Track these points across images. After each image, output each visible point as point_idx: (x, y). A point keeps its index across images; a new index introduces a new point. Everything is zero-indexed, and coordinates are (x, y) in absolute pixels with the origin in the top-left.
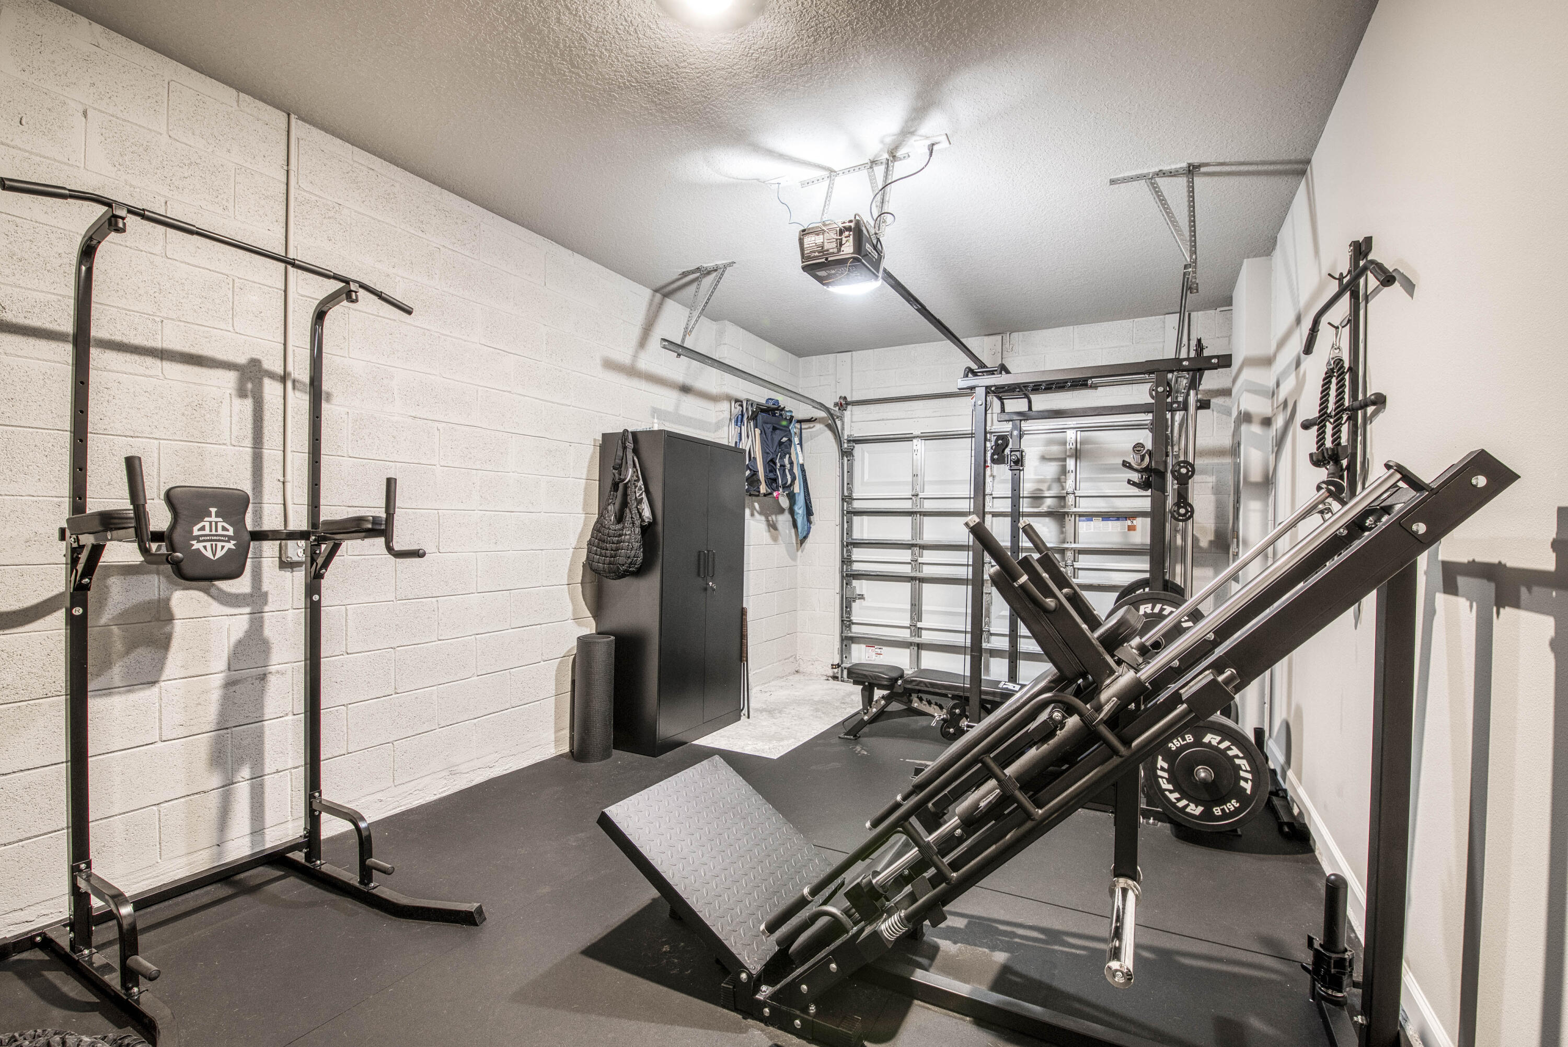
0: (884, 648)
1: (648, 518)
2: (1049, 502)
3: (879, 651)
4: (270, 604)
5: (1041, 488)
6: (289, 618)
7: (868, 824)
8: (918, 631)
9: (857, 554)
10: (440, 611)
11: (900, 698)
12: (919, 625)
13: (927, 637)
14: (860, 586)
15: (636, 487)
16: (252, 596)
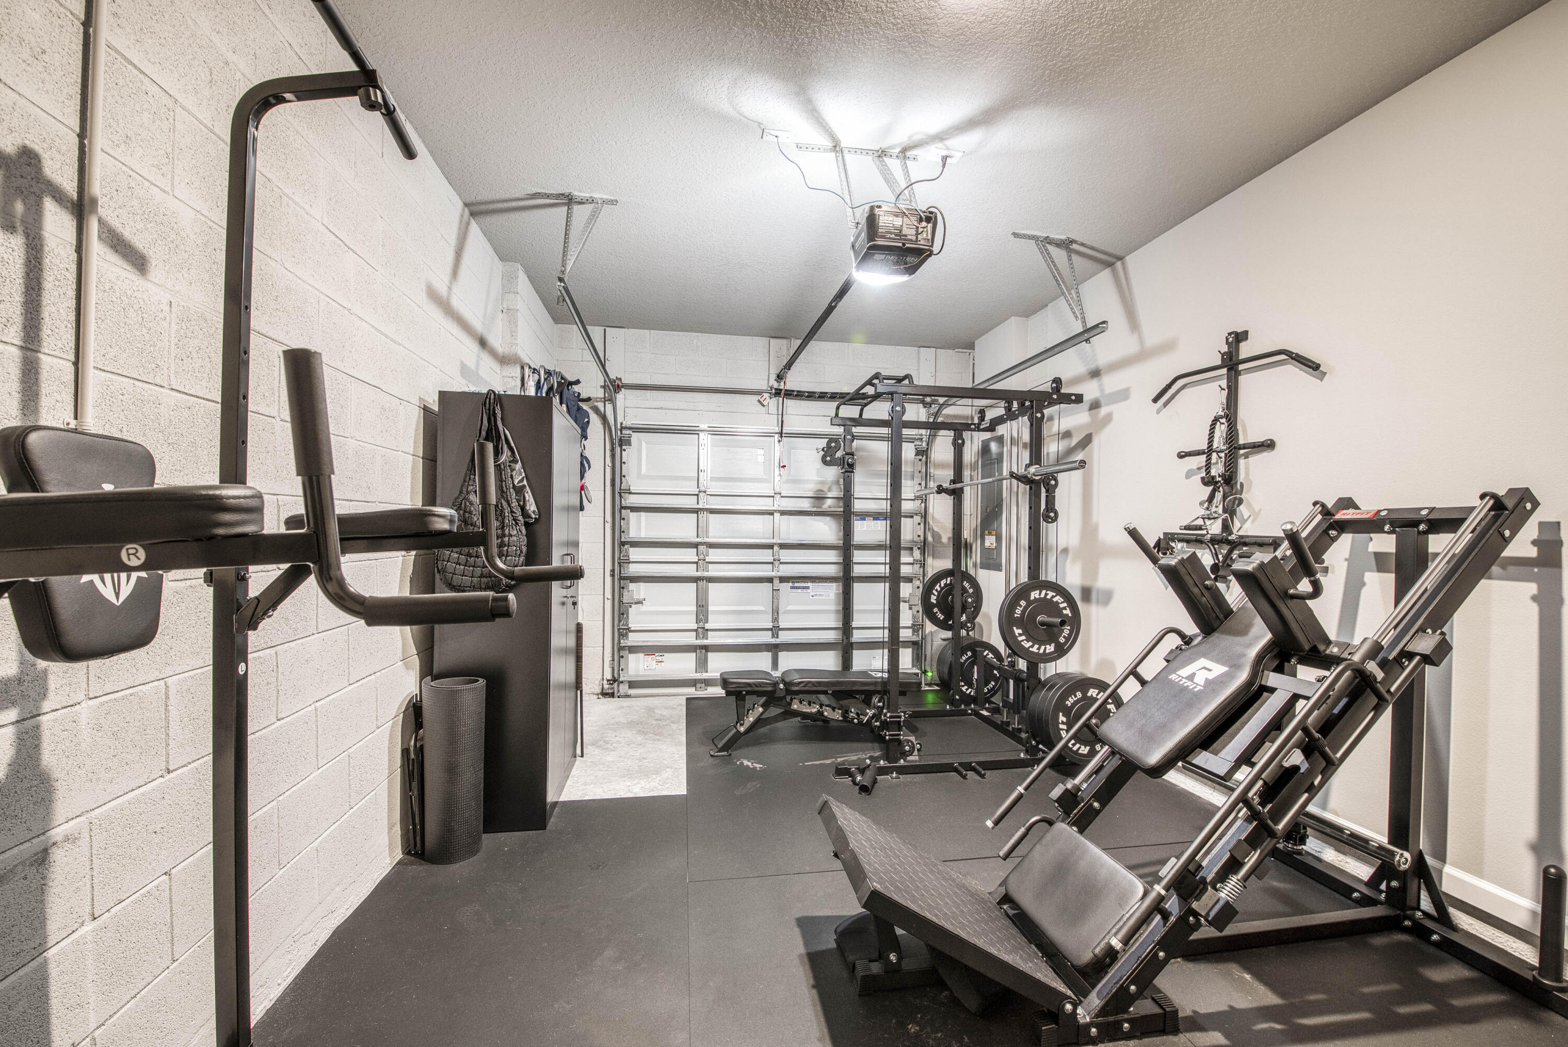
0: (665, 654)
1: (534, 512)
2: (829, 502)
3: (660, 658)
4: (51, 694)
5: (823, 489)
6: (84, 720)
7: (989, 824)
8: (702, 632)
9: (635, 554)
10: (280, 670)
11: (779, 703)
12: (707, 626)
13: (713, 639)
14: (637, 590)
15: (512, 470)
16: (20, 681)
